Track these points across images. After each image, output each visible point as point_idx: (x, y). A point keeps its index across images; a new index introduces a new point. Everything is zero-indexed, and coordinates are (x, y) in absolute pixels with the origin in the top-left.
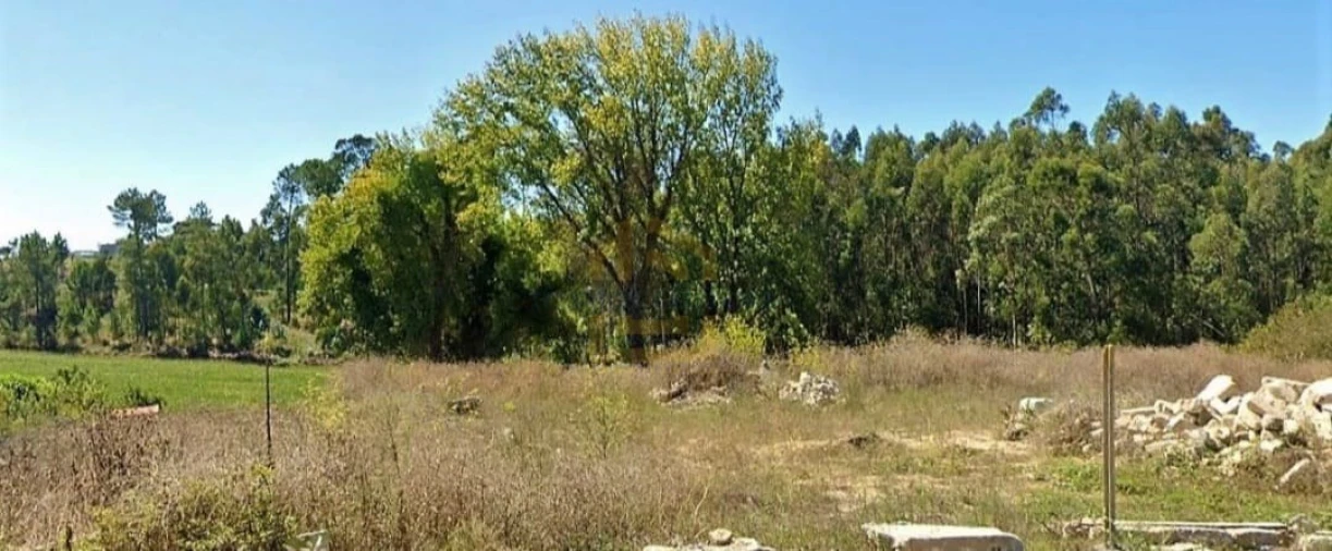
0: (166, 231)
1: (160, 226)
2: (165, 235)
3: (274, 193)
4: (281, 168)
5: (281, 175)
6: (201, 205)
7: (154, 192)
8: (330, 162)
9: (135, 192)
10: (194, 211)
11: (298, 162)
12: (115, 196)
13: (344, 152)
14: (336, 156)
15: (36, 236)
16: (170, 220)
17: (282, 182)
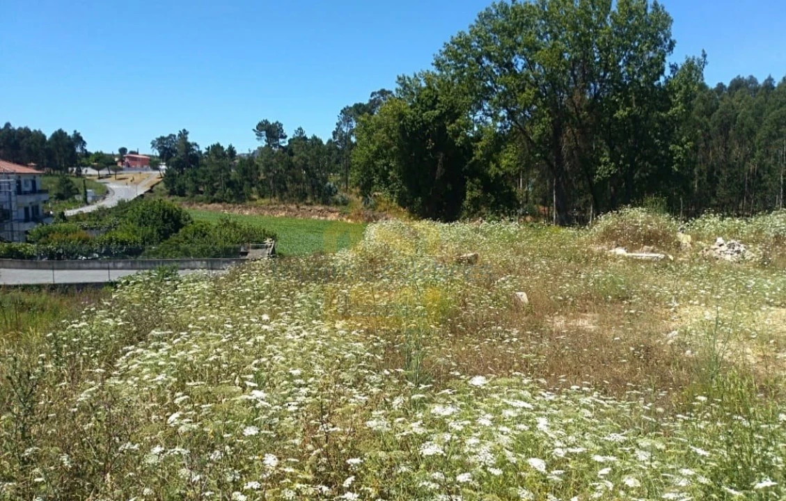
0: (284, 143)
1: (281, 140)
2: (283, 145)
3: (338, 121)
4: (342, 108)
5: (342, 111)
6: (300, 129)
7: (277, 122)
8: (368, 105)
9: (267, 122)
10: (296, 132)
11: (351, 105)
12: (257, 124)
13: (375, 99)
14: (371, 101)
15: (218, 145)
16: (285, 137)
17: (342, 116)
